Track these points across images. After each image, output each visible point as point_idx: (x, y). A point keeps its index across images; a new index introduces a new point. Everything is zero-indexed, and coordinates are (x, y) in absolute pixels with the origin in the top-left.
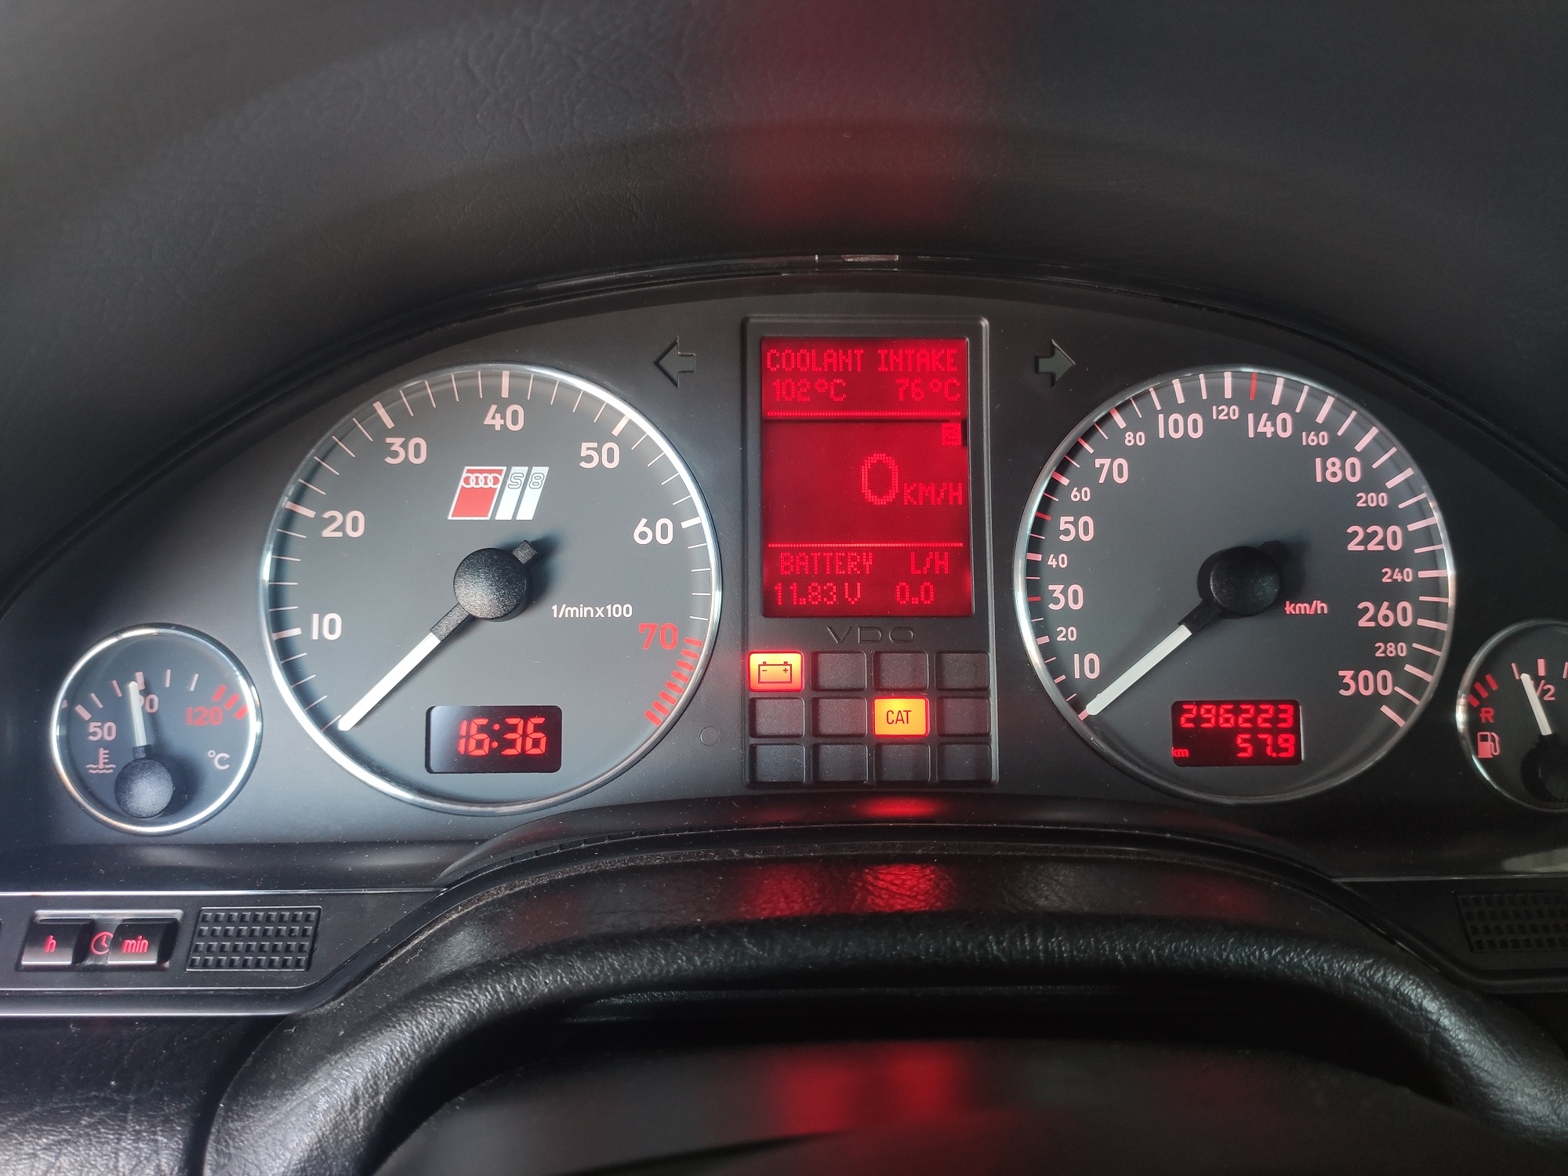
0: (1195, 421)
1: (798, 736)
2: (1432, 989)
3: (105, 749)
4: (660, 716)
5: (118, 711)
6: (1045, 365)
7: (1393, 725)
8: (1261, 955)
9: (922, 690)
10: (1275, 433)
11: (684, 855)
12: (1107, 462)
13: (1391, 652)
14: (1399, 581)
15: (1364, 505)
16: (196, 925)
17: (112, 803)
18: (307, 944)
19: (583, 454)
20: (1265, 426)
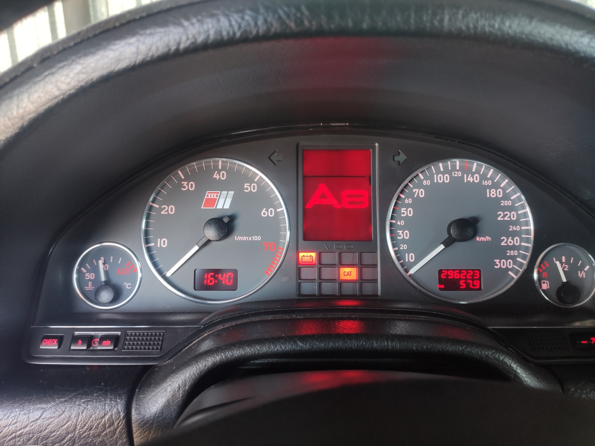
0: (447, 177)
1: (315, 280)
2: (514, 360)
3: (91, 282)
4: (270, 273)
5: (95, 269)
6: (397, 158)
7: (513, 278)
8: (459, 348)
9: (356, 265)
10: (473, 181)
11: (278, 317)
12: (417, 190)
13: (512, 254)
14: (515, 230)
15: (503, 205)
16: (125, 337)
17: (93, 299)
18: (160, 343)
19: (245, 187)
20: (470, 178)
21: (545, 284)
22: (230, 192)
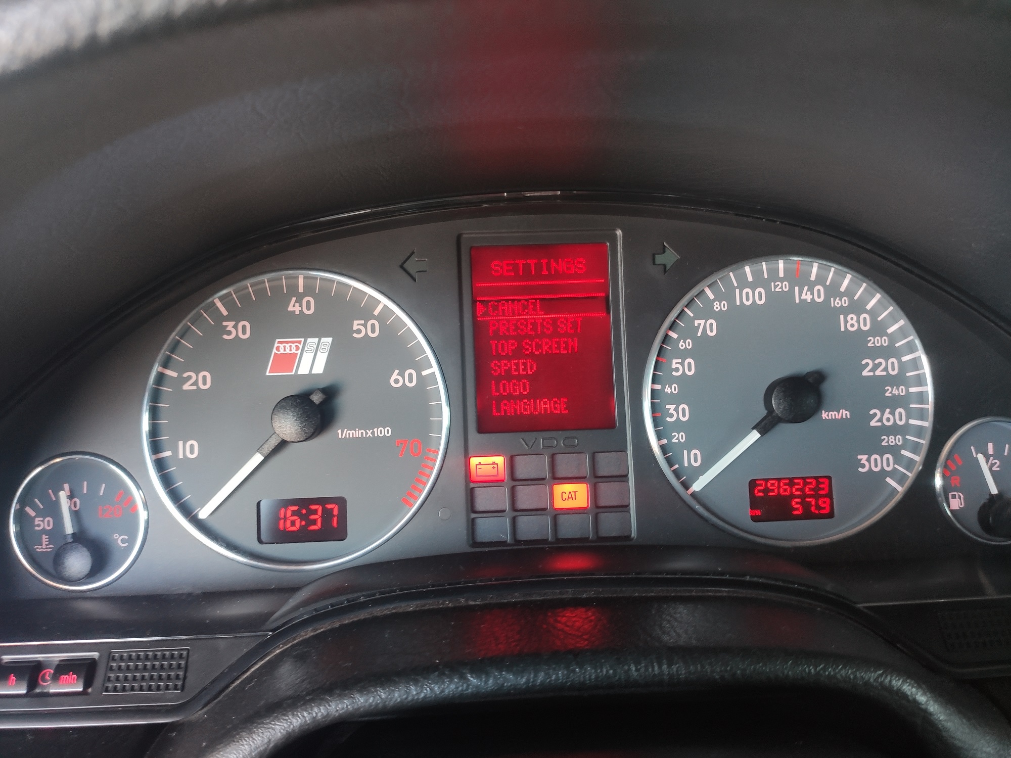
0: (760, 293)
1: (504, 511)
3: (46, 535)
4: (413, 501)
5: (53, 510)
6: (660, 259)
7: (894, 491)
9: (585, 478)
10: (813, 299)
11: (428, 604)
12: (702, 322)
13: (892, 442)
14: (897, 395)
15: (873, 345)
16: (108, 662)
17: (51, 570)
18: (181, 673)
19: (355, 328)
20: (806, 294)
21: (957, 499)
22: (323, 340)
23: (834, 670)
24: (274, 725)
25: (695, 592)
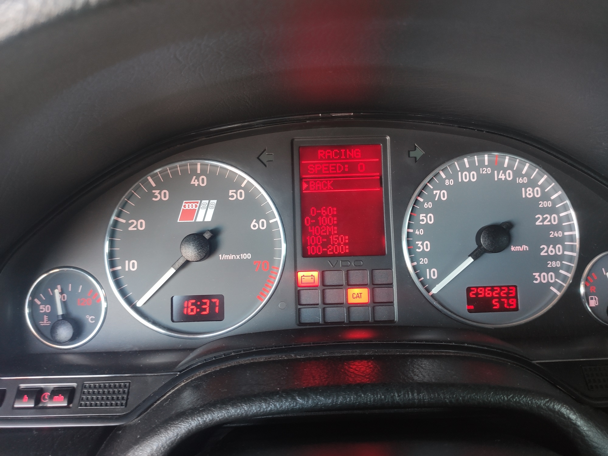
0: (473, 175)
1: (318, 304)
3: (46, 316)
4: (263, 298)
5: (51, 301)
6: (412, 154)
7: (555, 295)
9: (367, 285)
10: (506, 178)
11: (273, 357)
12: (438, 192)
13: (554, 265)
14: (557, 236)
15: (542, 206)
16: (82, 389)
17: (50, 337)
18: (125, 396)
19: (230, 195)
20: (502, 175)
21: (594, 300)
22: (211, 201)
23: (519, 399)
24: (181, 425)
25: (433, 352)
